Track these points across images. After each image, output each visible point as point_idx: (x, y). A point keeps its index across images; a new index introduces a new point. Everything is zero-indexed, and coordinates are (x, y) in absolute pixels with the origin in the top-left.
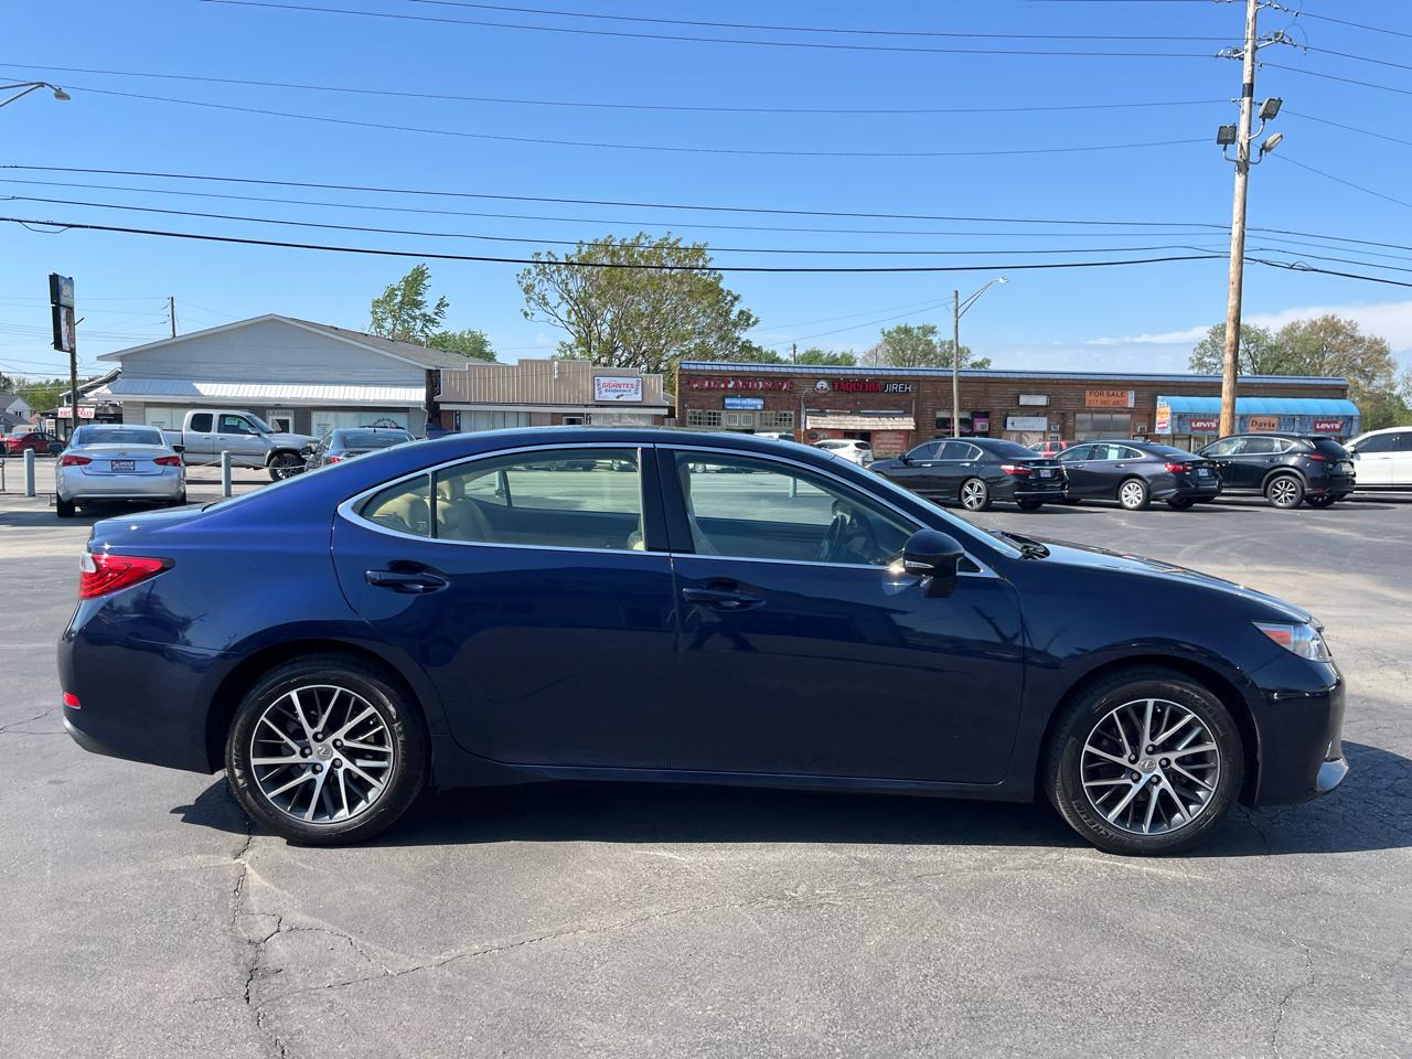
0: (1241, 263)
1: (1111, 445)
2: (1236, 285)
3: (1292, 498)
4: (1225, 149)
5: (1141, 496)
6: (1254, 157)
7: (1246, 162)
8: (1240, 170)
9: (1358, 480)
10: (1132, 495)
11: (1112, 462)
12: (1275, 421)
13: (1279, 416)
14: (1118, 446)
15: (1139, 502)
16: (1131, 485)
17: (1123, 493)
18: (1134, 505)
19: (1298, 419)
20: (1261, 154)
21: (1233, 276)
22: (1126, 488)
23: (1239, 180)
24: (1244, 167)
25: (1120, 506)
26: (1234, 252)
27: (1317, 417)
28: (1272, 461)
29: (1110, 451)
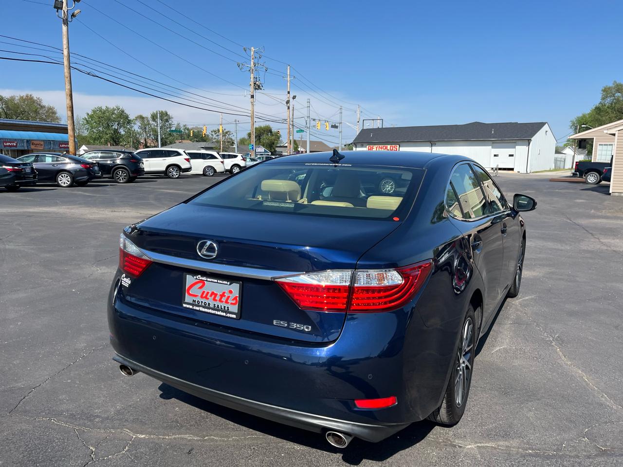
0: (70, 69)
1: (47, 155)
2: (69, 79)
3: (125, 178)
4: (57, 11)
5: (69, 180)
6: (70, 19)
7: (67, 19)
8: (64, 24)
9: (145, 170)
10: (64, 180)
11: (50, 164)
12: (42, 143)
13: (44, 141)
14: (51, 155)
15: (69, 183)
16: (63, 175)
17: (59, 179)
18: (66, 185)
19: (52, 142)
20: (72, 18)
21: (67, 74)
22: (60, 177)
23: (64, 28)
24: (66, 22)
25: (59, 186)
26: (66, 63)
27: (59, 141)
28: (113, 162)
29: (47, 158)
